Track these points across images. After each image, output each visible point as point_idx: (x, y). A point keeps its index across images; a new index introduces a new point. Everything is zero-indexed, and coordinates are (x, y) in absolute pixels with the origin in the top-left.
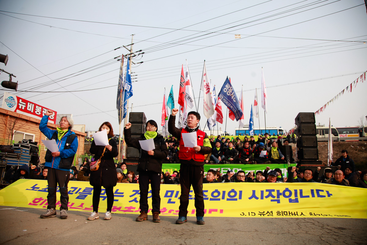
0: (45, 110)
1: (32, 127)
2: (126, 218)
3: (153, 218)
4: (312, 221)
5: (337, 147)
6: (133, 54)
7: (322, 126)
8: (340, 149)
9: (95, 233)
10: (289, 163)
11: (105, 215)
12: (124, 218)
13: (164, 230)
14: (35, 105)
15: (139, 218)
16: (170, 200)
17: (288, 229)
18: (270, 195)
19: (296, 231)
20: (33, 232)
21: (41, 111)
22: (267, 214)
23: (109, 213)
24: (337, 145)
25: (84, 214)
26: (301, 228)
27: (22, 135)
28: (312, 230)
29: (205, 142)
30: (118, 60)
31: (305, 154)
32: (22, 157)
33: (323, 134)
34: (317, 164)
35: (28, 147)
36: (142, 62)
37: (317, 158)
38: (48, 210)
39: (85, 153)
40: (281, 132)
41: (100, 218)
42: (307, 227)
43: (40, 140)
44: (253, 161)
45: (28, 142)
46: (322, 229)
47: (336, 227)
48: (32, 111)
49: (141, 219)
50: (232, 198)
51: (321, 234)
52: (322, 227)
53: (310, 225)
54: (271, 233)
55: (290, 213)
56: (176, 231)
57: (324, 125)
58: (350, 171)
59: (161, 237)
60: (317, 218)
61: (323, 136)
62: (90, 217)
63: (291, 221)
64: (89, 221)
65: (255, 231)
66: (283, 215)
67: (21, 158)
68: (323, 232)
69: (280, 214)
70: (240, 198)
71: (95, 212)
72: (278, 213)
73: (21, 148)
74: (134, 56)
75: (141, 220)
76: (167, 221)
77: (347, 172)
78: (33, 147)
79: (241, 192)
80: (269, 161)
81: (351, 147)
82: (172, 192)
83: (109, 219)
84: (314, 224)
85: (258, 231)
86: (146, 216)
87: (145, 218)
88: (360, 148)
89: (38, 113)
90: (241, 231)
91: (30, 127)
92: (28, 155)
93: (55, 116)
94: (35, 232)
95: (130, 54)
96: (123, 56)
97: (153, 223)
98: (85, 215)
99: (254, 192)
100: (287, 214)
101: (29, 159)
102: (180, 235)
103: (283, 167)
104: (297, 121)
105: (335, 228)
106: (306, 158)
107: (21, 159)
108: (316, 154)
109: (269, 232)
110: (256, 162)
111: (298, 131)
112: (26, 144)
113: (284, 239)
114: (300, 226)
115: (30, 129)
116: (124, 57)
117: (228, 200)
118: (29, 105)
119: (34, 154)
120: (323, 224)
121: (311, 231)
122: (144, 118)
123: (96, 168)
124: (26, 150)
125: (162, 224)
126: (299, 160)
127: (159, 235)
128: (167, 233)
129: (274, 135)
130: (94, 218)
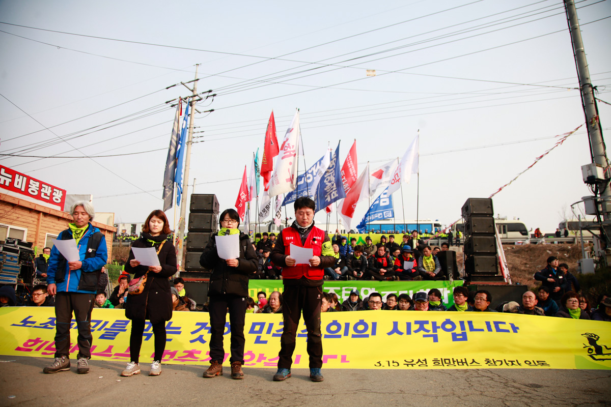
0: (46, 187)
1: (22, 215)
2: (186, 372)
3: (232, 372)
4: (490, 375)
5: (526, 253)
6: (197, 97)
7: (503, 219)
8: (530, 257)
9: (136, 399)
10: (452, 279)
11: (151, 368)
12: (183, 371)
13: (251, 391)
14: (29, 178)
15: (208, 373)
16: (259, 338)
17: (452, 387)
18: (422, 328)
19: (465, 390)
20: (26, 399)
21: (38, 189)
22: (417, 363)
23: (158, 363)
24: (526, 250)
25: (114, 366)
26: (472, 386)
27: (5, 229)
28: (490, 389)
29: (325, 248)
30: (172, 106)
31: (477, 265)
32: (5, 267)
33: (504, 232)
34: (496, 280)
35: (16, 251)
36: (212, 110)
37: (495, 271)
38: (57, 359)
39: (114, 261)
40: (438, 228)
41: (142, 372)
42: (481, 384)
43: (36, 239)
44: (394, 277)
45: (16, 243)
46: (505, 387)
47: (527, 383)
48: (23, 189)
49: (212, 374)
50: (360, 335)
51: (504, 395)
52: (506, 384)
53: (487, 381)
54: (425, 395)
55: (454, 361)
56: (272, 394)
57: (506, 217)
58: (545, 294)
59: (246, 404)
60: (496, 369)
61: (504, 235)
62: (125, 371)
63: (457, 375)
64: (123, 378)
65: (400, 392)
66: (443, 366)
67: (4, 270)
68: (507, 393)
69: (439, 363)
70: (374, 333)
71: (134, 362)
72: (436, 361)
73: (3, 252)
74: (200, 100)
75: (212, 376)
76: (255, 377)
77: (541, 296)
78: (24, 251)
79: (374, 325)
80: (420, 276)
81: (548, 253)
82: (262, 325)
83: (157, 375)
84: (492, 379)
85: (404, 393)
86: (220, 369)
87: (218, 372)
88: (561, 255)
89: (34, 192)
90: (377, 393)
91: (20, 216)
92: (16, 264)
93: (63, 198)
94: (31, 399)
95: (192, 97)
96: (181, 99)
97: (231, 380)
98: (117, 367)
99: (395, 324)
100: (450, 363)
101: (18, 272)
102: (278, 401)
103: (442, 285)
104: (465, 211)
105: (525, 385)
106: (478, 271)
107: (4, 272)
108: (494, 265)
109: (422, 394)
110: (398, 277)
111: (466, 227)
112: (13, 245)
113: (447, 404)
114: (472, 383)
115: (19, 219)
116: (182, 101)
117: (353, 336)
118: (17, 179)
119: (26, 263)
120: (507, 380)
121: (488, 391)
122: (216, 204)
123: (139, 290)
124: (12, 257)
125: (247, 381)
126: (467, 275)
127: (242, 401)
128: (256, 397)
129: (426, 233)
130: (131, 373)
